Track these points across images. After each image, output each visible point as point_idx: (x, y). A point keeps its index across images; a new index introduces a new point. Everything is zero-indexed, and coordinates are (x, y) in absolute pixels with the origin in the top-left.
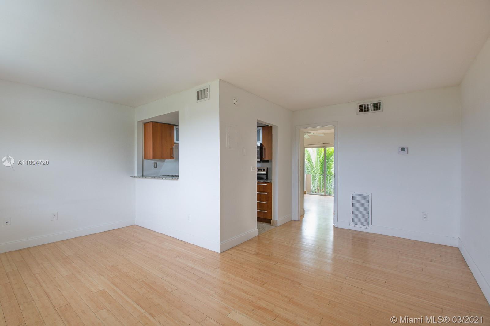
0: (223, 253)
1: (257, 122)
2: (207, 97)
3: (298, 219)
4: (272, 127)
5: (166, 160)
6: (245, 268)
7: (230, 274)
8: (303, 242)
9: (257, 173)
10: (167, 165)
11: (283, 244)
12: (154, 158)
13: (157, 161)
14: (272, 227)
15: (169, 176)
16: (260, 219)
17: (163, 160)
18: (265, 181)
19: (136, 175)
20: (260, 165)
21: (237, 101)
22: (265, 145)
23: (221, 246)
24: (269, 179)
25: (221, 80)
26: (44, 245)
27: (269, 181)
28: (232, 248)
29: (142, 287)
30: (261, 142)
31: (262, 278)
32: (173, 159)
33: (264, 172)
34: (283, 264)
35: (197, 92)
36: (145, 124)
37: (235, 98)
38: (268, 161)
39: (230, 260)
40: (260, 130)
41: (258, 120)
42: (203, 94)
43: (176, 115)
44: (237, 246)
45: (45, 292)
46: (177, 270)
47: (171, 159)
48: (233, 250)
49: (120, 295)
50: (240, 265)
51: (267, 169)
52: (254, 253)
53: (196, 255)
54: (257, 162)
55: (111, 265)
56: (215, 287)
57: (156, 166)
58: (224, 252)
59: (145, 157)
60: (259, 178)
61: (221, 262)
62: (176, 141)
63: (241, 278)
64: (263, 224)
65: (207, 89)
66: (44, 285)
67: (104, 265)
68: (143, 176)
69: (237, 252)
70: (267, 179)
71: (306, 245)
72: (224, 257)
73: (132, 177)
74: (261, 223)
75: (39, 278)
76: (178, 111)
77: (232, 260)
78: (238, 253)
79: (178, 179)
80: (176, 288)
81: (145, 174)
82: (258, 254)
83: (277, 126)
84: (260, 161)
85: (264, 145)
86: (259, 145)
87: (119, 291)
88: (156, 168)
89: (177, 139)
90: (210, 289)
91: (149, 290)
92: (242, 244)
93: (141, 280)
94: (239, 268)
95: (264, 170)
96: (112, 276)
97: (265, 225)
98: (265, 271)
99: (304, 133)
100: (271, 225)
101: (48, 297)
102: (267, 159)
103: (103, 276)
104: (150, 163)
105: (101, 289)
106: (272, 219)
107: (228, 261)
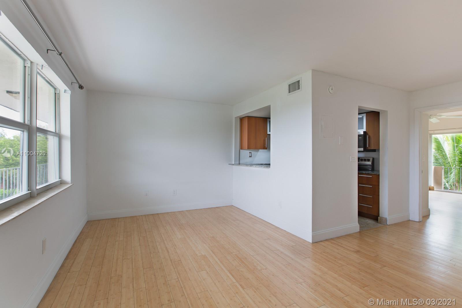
0: (315, 244)
1: (359, 109)
2: (299, 89)
3: (420, 219)
4: (379, 112)
5: (260, 150)
6: (341, 264)
7: (322, 267)
8: (425, 249)
9: (358, 163)
10: (260, 155)
11: (394, 246)
12: (249, 148)
13: (251, 151)
14: (379, 225)
15: (262, 164)
16: (361, 214)
17: (257, 150)
18: (370, 172)
19: (233, 163)
20: (362, 155)
21: (332, 89)
22: (370, 133)
23: (313, 237)
24: (376, 171)
25: (313, 71)
26: (168, 213)
27: (375, 173)
28: (326, 240)
29: (235, 260)
30: (365, 130)
31: (363, 279)
32: (266, 149)
33: (370, 163)
34: (394, 269)
35: (289, 85)
36: (242, 119)
37: (331, 86)
38: (374, 151)
39: (323, 252)
40: (363, 117)
41: (359, 106)
42: (295, 87)
43: (268, 109)
44: (332, 239)
45: (166, 248)
46: (267, 251)
47: (264, 149)
48: (327, 243)
49: (217, 262)
50: (335, 259)
51: (373, 159)
52: (353, 250)
53: (287, 240)
54: (359, 151)
55: (212, 236)
56: (304, 276)
57: (250, 155)
58: (316, 242)
59: (241, 148)
60: (361, 168)
61: (312, 252)
62: (268, 133)
63: (335, 274)
64: (367, 220)
65: (299, 81)
66: (165, 242)
67: (207, 235)
68: (239, 164)
69: (331, 245)
70: (373, 170)
71: (430, 253)
72: (316, 248)
73: (230, 164)
74: (364, 218)
75: (163, 236)
76: (270, 105)
77: (324, 253)
78: (333, 246)
79: (270, 167)
80: (265, 268)
81: (241, 162)
82: (357, 252)
83: (387, 111)
84: (363, 150)
85: (368, 133)
86: (362, 133)
87: (217, 260)
88: (250, 157)
89: (270, 131)
90: (299, 276)
91: (241, 264)
92: (338, 238)
93: (234, 254)
94: (333, 262)
95: (369, 160)
96: (212, 245)
97: (370, 222)
98: (366, 272)
99: (430, 116)
100: (378, 222)
101: (168, 252)
102: (372, 148)
103: (205, 244)
104: (245, 153)
105: (203, 254)
106: (379, 215)
107: (320, 253)
